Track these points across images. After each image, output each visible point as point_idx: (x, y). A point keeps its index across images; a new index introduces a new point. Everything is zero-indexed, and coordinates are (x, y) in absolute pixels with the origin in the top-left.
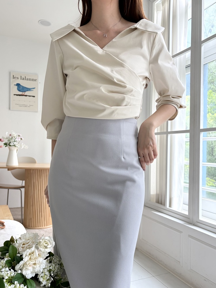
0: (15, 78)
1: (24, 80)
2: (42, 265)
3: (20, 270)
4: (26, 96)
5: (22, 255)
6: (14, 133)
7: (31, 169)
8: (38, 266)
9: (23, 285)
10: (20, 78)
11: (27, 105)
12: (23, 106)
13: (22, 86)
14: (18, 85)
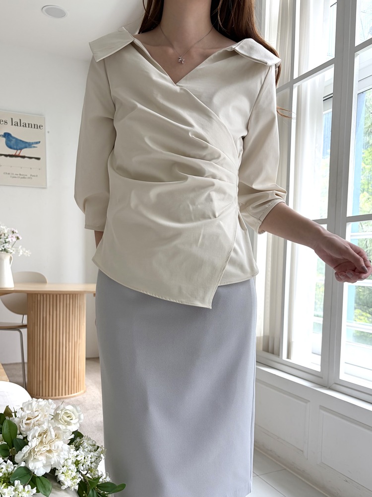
1: (19, 127)
2: (62, 453)
3: (24, 461)
4: (24, 157)
5: (27, 436)
6: (4, 227)
7: (37, 293)
8: (55, 454)
9: (30, 486)
10: (9, 122)
11: (26, 176)
12: (18, 177)
13: (14, 138)
14: (7, 136)
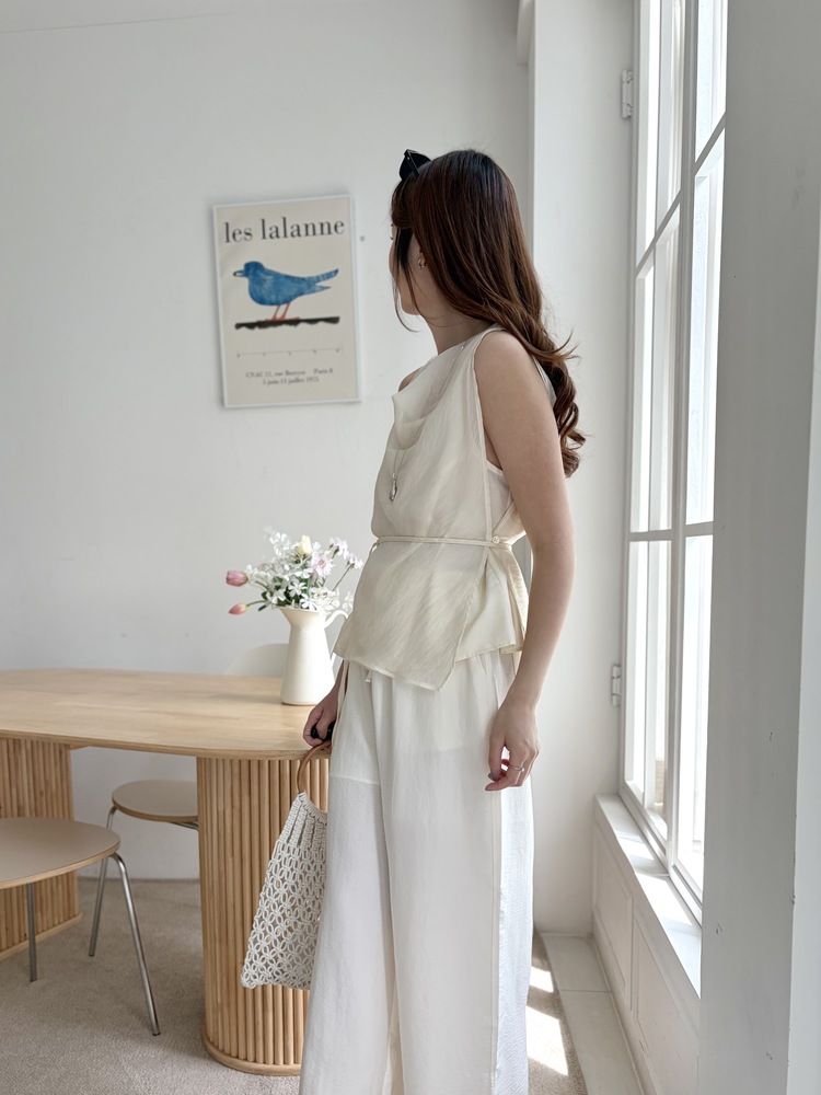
0: (234, 235)
1: (282, 239)
4: (295, 322)
10: (257, 232)
11: (303, 373)
12: (284, 381)
13: (269, 273)
14: (251, 271)
